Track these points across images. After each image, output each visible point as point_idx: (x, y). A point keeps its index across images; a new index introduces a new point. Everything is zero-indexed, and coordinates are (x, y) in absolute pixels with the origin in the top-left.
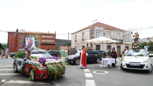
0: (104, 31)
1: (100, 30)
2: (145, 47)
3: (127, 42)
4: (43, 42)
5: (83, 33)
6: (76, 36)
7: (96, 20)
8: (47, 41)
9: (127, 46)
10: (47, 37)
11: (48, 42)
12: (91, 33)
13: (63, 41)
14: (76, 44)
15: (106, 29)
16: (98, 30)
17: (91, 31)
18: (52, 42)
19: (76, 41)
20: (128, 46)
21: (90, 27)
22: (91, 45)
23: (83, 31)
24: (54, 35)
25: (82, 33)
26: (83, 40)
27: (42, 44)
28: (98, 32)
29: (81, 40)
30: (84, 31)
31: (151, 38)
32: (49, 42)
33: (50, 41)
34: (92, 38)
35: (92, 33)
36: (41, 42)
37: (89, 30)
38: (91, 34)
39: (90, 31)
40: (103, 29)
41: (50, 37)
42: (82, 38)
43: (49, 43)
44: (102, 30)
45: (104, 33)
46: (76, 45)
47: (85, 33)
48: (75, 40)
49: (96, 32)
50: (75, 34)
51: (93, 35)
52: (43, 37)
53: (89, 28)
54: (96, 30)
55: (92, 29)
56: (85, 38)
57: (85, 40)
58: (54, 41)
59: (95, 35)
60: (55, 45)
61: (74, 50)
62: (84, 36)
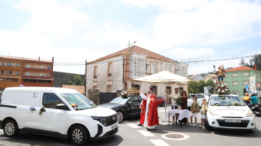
0: (146, 61)
1: (140, 59)
2: (205, 88)
4: (28, 77)
5: (110, 63)
6: (96, 67)
7: (134, 42)
8: (35, 74)
9: (180, 86)
10: (36, 67)
11: (37, 77)
12: (125, 63)
13: (67, 77)
14: (95, 82)
15: (149, 57)
16: (138, 58)
18: (45, 76)
19: (95, 77)
20: (182, 86)
21: (123, 53)
22: (125, 84)
24: (51, 64)
25: (107, 64)
26: (109, 75)
27: (24, 79)
28: (138, 63)
29: (106, 74)
30: (111, 59)
31: (207, 74)
32: (40, 77)
33: (41, 75)
36: (23, 76)
37: (121, 57)
38: (125, 66)
39: (124, 60)
40: (144, 58)
41: (42, 67)
42: (108, 72)
43: (38, 79)
45: (147, 65)
46: (95, 84)
47: (114, 63)
48: (93, 75)
49: (134, 61)
50: (94, 65)
51: (128, 68)
52: (28, 66)
54: (134, 59)
55: (127, 56)
56: (113, 72)
57: (113, 75)
58: (49, 75)
59: (132, 67)
60: (52, 82)
61: (95, 92)
62: (112, 68)
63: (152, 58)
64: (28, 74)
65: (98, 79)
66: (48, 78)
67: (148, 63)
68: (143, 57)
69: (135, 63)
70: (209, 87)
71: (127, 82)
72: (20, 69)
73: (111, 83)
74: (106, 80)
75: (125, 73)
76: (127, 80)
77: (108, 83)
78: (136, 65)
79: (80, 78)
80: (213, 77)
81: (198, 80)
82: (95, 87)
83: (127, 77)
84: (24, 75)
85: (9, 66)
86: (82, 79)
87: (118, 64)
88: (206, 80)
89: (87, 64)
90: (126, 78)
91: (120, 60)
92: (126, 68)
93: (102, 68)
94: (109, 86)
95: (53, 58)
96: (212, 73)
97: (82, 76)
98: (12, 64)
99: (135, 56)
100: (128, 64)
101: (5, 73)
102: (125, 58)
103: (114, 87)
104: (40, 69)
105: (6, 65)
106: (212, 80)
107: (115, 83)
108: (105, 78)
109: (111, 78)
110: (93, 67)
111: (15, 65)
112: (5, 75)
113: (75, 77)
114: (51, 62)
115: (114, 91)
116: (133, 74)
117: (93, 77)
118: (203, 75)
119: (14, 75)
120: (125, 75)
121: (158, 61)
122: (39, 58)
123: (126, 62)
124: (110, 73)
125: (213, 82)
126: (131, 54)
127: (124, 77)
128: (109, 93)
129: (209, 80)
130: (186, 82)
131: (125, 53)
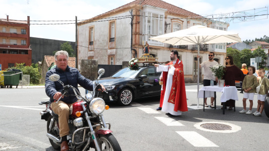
1: (156, 16)
3: (217, 48)
5: (112, 23)
6: (91, 29)
8: (4, 42)
10: (4, 30)
11: (6, 46)
12: (134, 21)
13: (51, 45)
14: (91, 51)
15: (170, 13)
16: (153, 14)
17: (135, 17)
18: (19, 44)
19: (91, 43)
20: (217, 57)
21: (131, 6)
22: (133, 52)
23: (112, 17)
24: (26, 27)
25: (107, 23)
26: (111, 40)
28: (153, 21)
29: (107, 39)
30: (114, 16)
32: (11, 46)
33: (13, 42)
34: (136, 34)
37: (128, 13)
38: (134, 26)
39: (133, 16)
40: (163, 14)
41: (13, 31)
42: (110, 35)
43: (9, 48)
44: (160, 16)
45: (166, 24)
46: (91, 53)
47: (118, 21)
48: (88, 40)
49: (147, 19)
50: (89, 25)
51: (139, 28)
53: (130, 8)
54: (147, 14)
55: (137, 11)
56: (117, 36)
57: (116, 40)
58: (25, 43)
59: (145, 27)
60: (29, 52)
61: (91, 64)
62: (115, 30)
63: (174, 14)
65: (96, 46)
66: (23, 46)
67: (168, 21)
68: (161, 12)
69: (149, 22)
70: (257, 58)
71: (137, 49)
73: (113, 51)
74: (107, 48)
75: (134, 36)
76: (137, 46)
77: (109, 51)
78: (151, 24)
79: (70, 46)
80: (262, 45)
81: (240, 49)
82: (91, 57)
83: (137, 42)
86: (73, 48)
87: (124, 23)
88: (253, 49)
89: (77, 24)
90: (136, 44)
91: (127, 17)
92: (136, 28)
94: (111, 56)
95: (29, 17)
96: (261, 40)
97: (72, 43)
99: (149, 10)
100: (139, 23)
102: (134, 13)
103: (118, 57)
104: (11, 34)
106: (262, 49)
107: (119, 51)
108: (105, 44)
109: (113, 45)
110: (88, 29)
113: (62, 46)
114: (26, 23)
115: (119, 63)
116: (146, 37)
117: (88, 43)
118: (248, 43)
120: (134, 40)
121: (185, 20)
122: (8, 17)
123: (136, 20)
124: (113, 36)
125: (263, 52)
126: (142, 8)
127: (134, 43)
128: (112, 65)
129: (257, 50)
130: (224, 51)
131: (133, 7)
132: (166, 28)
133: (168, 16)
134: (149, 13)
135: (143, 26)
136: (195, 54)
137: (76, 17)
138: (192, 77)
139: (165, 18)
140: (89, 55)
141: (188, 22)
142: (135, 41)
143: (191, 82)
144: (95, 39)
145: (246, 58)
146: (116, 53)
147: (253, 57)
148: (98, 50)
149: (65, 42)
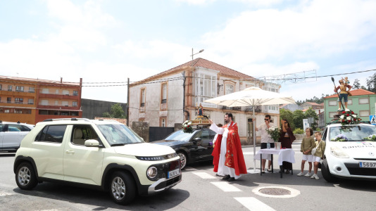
1: (208, 77)
3: (270, 109)
4: (45, 107)
5: (164, 85)
6: (143, 90)
7: (200, 52)
8: (56, 103)
10: (57, 92)
11: (58, 107)
12: (187, 83)
13: (101, 106)
14: (142, 112)
15: (223, 75)
16: (206, 76)
17: (187, 79)
18: (70, 105)
19: (142, 105)
21: (184, 68)
22: (186, 114)
23: (164, 79)
24: (78, 89)
25: (159, 84)
26: (163, 101)
27: (40, 111)
28: (206, 82)
29: (159, 100)
30: (167, 78)
31: (304, 102)
32: (62, 107)
33: (65, 103)
34: (188, 96)
35: (190, 84)
36: (38, 106)
37: (180, 75)
38: (186, 87)
39: (185, 78)
40: (216, 75)
41: (65, 92)
42: (162, 97)
43: (61, 109)
44: (213, 77)
45: (219, 86)
46: (142, 115)
47: (170, 83)
48: (139, 102)
49: (199, 80)
50: (141, 86)
51: (191, 90)
52: (46, 91)
53: (182, 70)
54: (199, 76)
55: (189, 72)
56: (169, 97)
57: (168, 101)
58: (76, 105)
59: (198, 89)
60: (79, 114)
61: (143, 126)
62: (167, 91)
63: (226, 76)
64: (45, 103)
65: (147, 107)
66: (74, 108)
67: (221, 83)
68: (214, 74)
69: (201, 83)
70: (309, 119)
71: (190, 111)
72: (34, 95)
73: (165, 113)
74: (158, 109)
75: (186, 98)
76: (189, 108)
77: (161, 113)
78: (204, 85)
79: (120, 108)
80: (313, 106)
81: (293, 110)
82: (142, 119)
83: (190, 103)
84: (40, 104)
85: (19, 92)
86: (124, 109)
87: (176, 85)
88: (305, 110)
89: (129, 86)
90: (188, 106)
91: (179, 78)
92: (188, 89)
93: (153, 90)
94: (163, 118)
95: (81, 79)
96: (311, 101)
97: (123, 105)
98: (22, 89)
99: (201, 72)
100: (191, 84)
101: (13, 102)
102: (186, 75)
103: (170, 119)
104: (63, 96)
105: (14, 90)
106: (313, 110)
107: (172, 113)
108: (157, 105)
109: (165, 107)
110: (140, 91)
111: (26, 89)
112: (12, 105)
113: (113, 107)
114: (79, 84)
115: (171, 125)
116: (199, 98)
117: (139, 105)
118: (299, 104)
119: (26, 104)
120: (186, 101)
121: (237, 82)
122: (61, 79)
123: (189, 81)
124: (165, 98)
125: (314, 112)
126: (195, 70)
127: (186, 104)
128: (164, 128)
129: (308, 111)
130: (277, 112)
131: (186, 69)
132: (218, 90)
133: (221, 78)
134: (202, 75)
135: (196, 88)
136: (249, 116)
137: (128, 79)
138: (246, 139)
139: (218, 79)
140: (140, 117)
141: (240, 84)
142: (188, 103)
143: (246, 144)
144: (147, 100)
145: (298, 119)
146: (168, 115)
147: (305, 117)
148: (149, 112)
149: (116, 103)
